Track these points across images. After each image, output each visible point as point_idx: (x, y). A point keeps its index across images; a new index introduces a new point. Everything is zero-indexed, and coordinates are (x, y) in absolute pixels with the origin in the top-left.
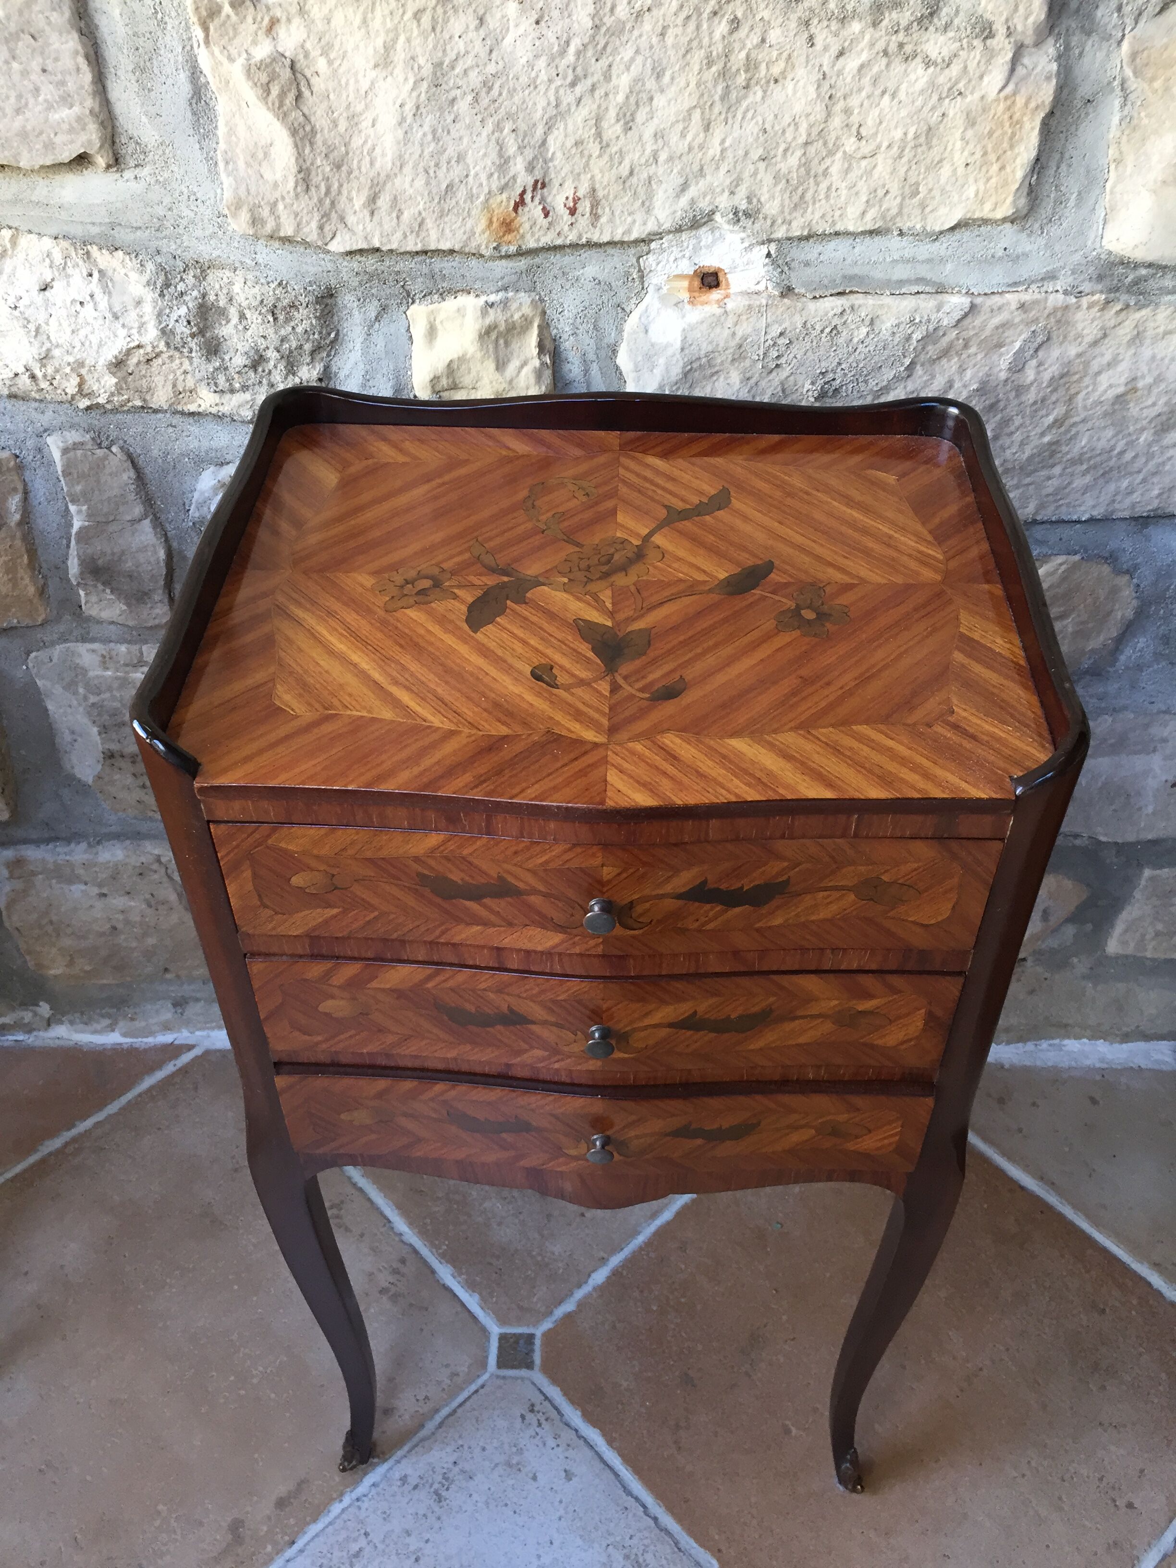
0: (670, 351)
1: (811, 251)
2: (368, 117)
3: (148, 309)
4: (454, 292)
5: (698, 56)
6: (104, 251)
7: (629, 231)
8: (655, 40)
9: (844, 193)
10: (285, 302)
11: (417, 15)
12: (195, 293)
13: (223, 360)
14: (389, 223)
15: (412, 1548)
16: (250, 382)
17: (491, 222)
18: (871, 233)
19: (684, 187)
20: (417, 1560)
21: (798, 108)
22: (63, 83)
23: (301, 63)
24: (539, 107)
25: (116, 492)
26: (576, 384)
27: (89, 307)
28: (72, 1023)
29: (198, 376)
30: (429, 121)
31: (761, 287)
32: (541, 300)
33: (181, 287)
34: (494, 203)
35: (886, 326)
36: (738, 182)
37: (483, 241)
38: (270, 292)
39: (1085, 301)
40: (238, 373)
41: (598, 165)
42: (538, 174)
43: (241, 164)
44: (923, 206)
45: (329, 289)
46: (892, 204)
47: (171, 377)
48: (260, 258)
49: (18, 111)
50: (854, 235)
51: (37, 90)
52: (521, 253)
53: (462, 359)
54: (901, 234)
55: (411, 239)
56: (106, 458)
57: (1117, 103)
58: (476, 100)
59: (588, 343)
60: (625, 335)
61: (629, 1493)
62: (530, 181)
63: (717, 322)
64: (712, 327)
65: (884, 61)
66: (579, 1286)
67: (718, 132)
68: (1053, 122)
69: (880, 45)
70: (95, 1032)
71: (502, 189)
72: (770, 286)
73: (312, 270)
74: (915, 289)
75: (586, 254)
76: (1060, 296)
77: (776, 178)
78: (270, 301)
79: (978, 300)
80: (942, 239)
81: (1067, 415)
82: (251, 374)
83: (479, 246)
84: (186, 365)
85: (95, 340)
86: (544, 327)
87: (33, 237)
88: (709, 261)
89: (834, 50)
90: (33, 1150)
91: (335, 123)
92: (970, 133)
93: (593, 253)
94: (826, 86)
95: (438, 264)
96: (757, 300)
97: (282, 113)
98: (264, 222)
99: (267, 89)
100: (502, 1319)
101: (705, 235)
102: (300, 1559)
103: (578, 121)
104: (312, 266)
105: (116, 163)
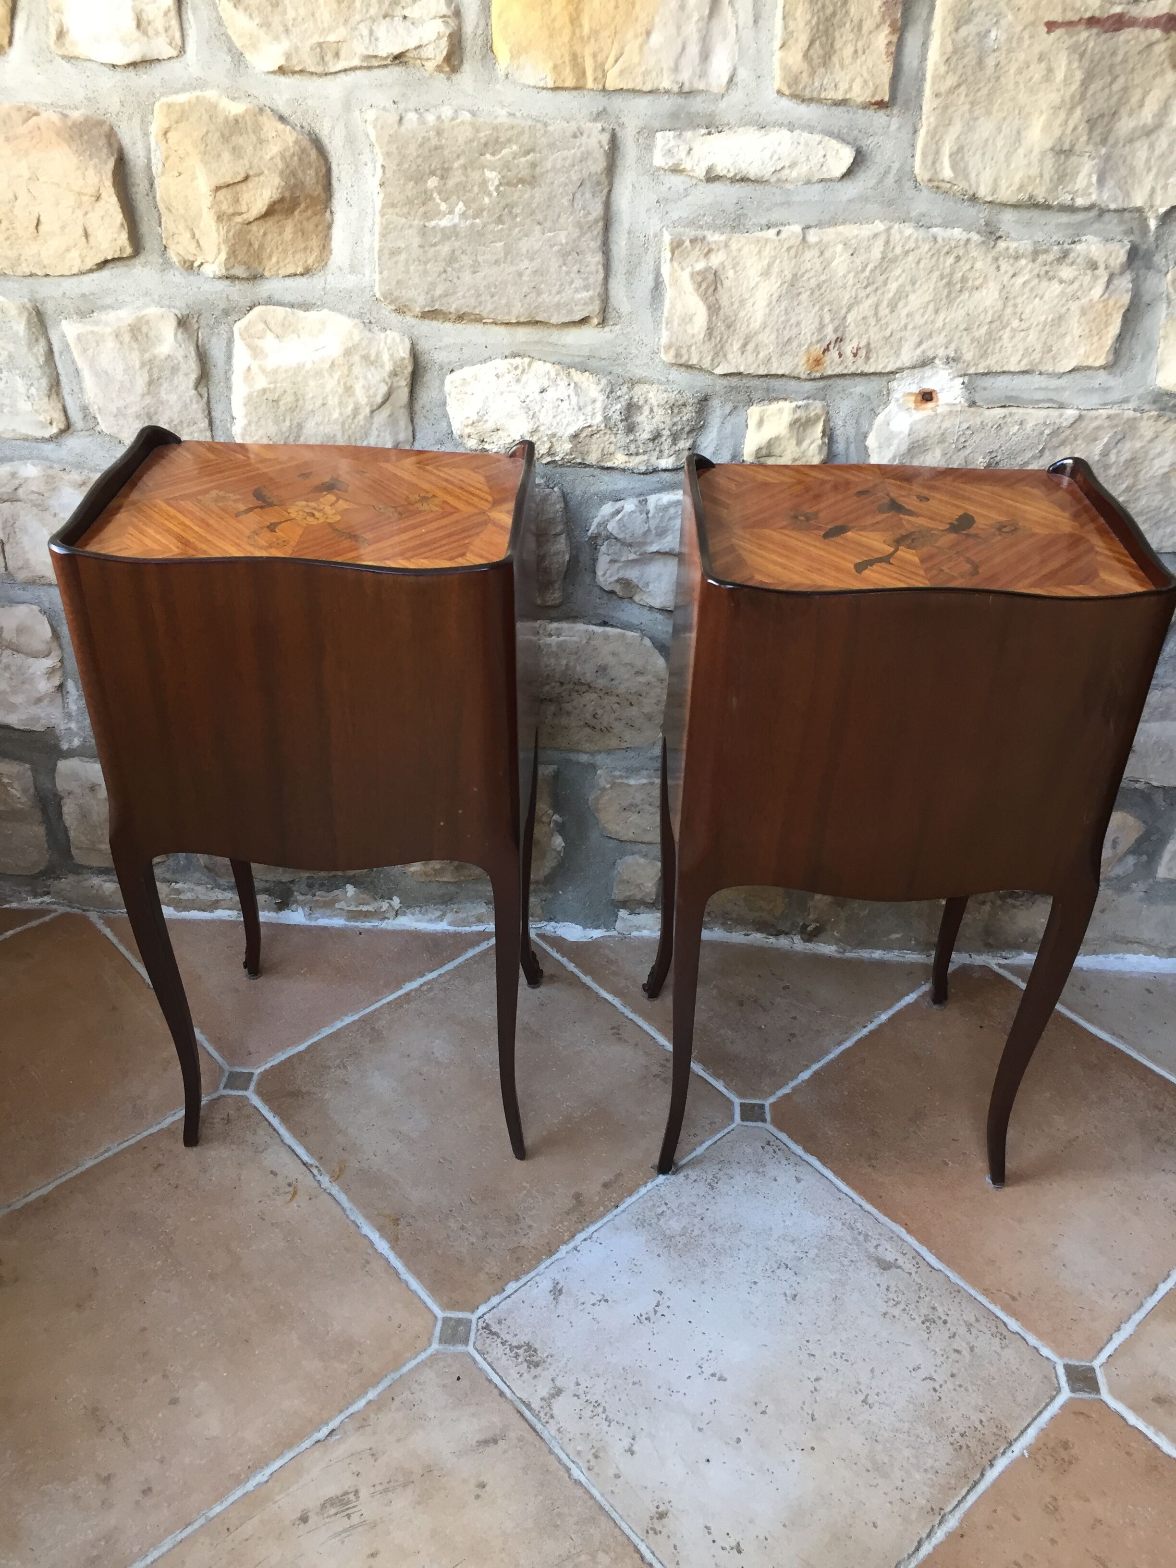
0: (902, 436)
1: (988, 382)
2: (751, 301)
3: (599, 405)
4: (777, 399)
5: (936, 274)
6: (579, 371)
7: (885, 367)
8: (913, 265)
9: (1010, 350)
10: (680, 403)
11: (789, 249)
12: (627, 397)
13: (636, 435)
14: (751, 359)
15: (698, 1213)
16: (649, 450)
17: (809, 359)
18: (1024, 372)
19: (920, 344)
21: (988, 303)
22: (587, 279)
23: (720, 272)
24: (846, 298)
25: (551, 516)
26: (840, 456)
27: (566, 403)
28: (413, 914)
29: (619, 445)
30: (784, 304)
31: (957, 401)
32: (828, 406)
33: (619, 393)
34: (812, 349)
35: (1029, 426)
36: (950, 342)
37: (802, 370)
38: (673, 396)
39: (1145, 415)
40: (643, 443)
41: (872, 331)
42: (839, 334)
43: (676, 323)
44: (1054, 358)
45: (706, 396)
46: (1036, 356)
47: (602, 445)
48: (671, 378)
49: (558, 293)
50: (1013, 373)
51: (572, 282)
52: (822, 378)
53: (777, 438)
54: (1040, 374)
55: (762, 367)
56: (550, 494)
57: (1165, 306)
58: (812, 294)
59: (851, 431)
60: (875, 427)
61: (840, 1191)
62: (835, 337)
63: (931, 419)
64: (928, 422)
65: (1037, 280)
66: (792, 1080)
67: (942, 316)
68: (1129, 314)
69: (1036, 272)
70: (430, 921)
71: (818, 342)
72: (963, 400)
74: (1046, 405)
75: (858, 379)
76: (1131, 412)
77: (973, 341)
78: (671, 402)
79: (1084, 413)
80: (1064, 377)
81: (1134, 485)
82: (651, 444)
83: (799, 373)
84: (613, 439)
85: (565, 422)
86: (827, 421)
87: (541, 363)
88: (928, 386)
89: (1011, 273)
90: (399, 987)
91: (732, 304)
92: (1083, 319)
93: (863, 378)
94: (1004, 292)
95: (774, 383)
96: (955, 409)
97: (705, 298)
98: (681, 356)
99: (700, 285)
100: (741, 1095)
101: (928, 371)
102: (624, 1214)
103: (866, 306)
104: (701, 382)
105: (603, 322)
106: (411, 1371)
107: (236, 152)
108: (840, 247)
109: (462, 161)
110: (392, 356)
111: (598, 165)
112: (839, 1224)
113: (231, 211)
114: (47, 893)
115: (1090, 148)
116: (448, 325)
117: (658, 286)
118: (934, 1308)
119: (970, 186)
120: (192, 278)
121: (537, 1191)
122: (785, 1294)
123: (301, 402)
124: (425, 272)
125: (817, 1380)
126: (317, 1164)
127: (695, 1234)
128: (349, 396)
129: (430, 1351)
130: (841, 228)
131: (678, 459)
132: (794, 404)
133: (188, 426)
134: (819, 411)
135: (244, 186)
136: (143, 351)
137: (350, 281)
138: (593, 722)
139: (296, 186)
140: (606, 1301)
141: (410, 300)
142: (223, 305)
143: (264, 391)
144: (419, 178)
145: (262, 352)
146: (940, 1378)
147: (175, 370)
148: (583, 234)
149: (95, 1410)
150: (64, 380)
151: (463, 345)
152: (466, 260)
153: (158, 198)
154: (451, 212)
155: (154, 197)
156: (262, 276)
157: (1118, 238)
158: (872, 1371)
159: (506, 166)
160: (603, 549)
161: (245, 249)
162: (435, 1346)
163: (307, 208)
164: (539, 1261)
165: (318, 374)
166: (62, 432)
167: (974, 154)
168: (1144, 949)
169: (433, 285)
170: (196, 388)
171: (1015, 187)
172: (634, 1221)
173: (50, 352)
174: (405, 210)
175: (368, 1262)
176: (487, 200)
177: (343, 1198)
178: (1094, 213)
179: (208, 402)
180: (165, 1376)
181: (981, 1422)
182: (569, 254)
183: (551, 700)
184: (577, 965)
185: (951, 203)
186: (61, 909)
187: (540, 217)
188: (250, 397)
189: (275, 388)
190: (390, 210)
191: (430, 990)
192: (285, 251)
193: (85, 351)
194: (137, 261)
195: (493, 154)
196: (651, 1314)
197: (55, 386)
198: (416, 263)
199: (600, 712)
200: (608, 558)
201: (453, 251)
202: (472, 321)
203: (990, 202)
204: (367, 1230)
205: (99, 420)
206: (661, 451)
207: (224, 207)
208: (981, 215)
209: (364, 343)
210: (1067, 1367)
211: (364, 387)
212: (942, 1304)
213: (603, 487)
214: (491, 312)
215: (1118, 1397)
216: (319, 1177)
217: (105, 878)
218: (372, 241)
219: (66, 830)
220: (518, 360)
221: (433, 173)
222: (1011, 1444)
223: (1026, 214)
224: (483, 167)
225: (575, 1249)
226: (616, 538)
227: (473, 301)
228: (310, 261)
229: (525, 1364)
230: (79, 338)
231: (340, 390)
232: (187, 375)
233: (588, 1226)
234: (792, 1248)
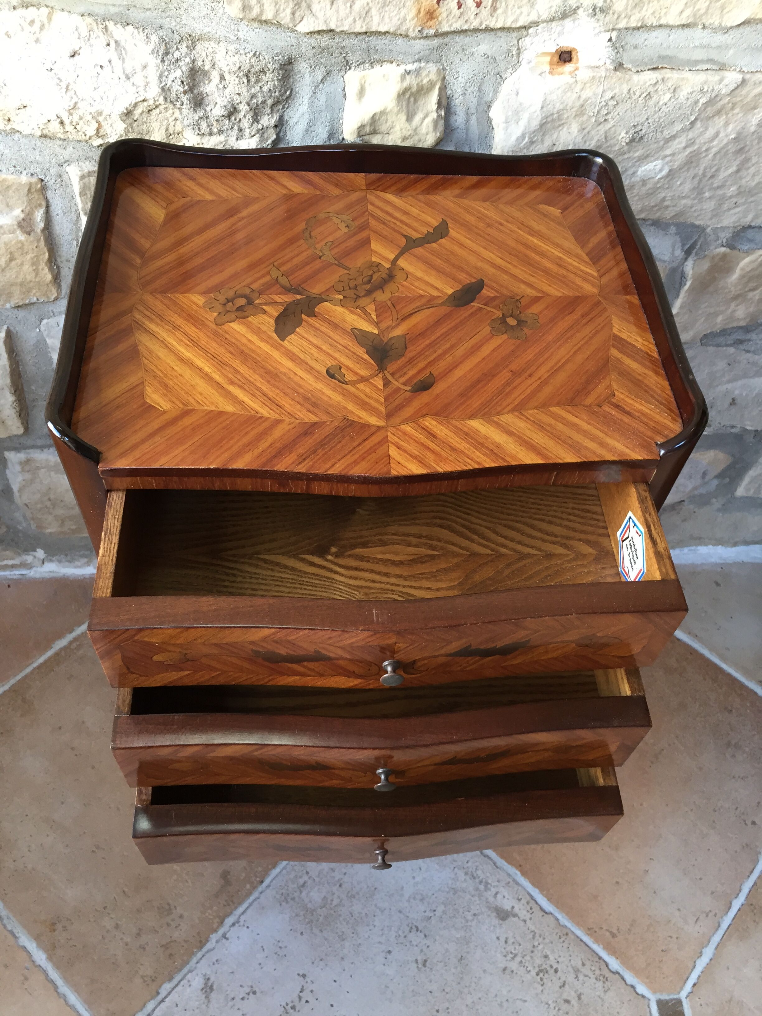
0: (533, 110)
1: (640, 38)
3: (152, 72)
4: (380, 62)
6: (118, 26)
7: (516, 21)
10: (257, 68)
12: (188, 60)
13: (206, 111)
14: (343, 10)
15: (337, 879)
16: (225, 128)
17: (419, 12)
18: (685, 26)
20: (340, 886)
26: (459, 130)
27: (107, 69)
28: (59, 561)
29: (186, 122)
31: (601, 63)
32: (444, 69)
33: (177, 55)
35: (683, 94)
37: (411, 26)
38: (246, 61)
40: (217, 120)
44: (723, 8)
45: (290, 59)
47: (165, 122)
48: (241, 35)
50: (671, 27)
52: (437, 35)
53: (383, 113)
54: (704, 27)
55: (359, 23)
59: (472, 101)
60: (501, 95)
63: (568, 87)
64: (565, 92)
70: (77, 567)
72: (608, 62)
73: (280, 44)
74: (705, 67)
75: (481, 36)
78: (246, 68)
79: (748, 76)
80: (731, 32)
82: (226, 122)
83: (408, 29)
84: (177, 114)
85: (111, 95)
86: (443, 89)
87: (65, 13)
88: (566, 43)
90: (48, 647)
93: (487, 35)
95: (374, 41)
96: (598, 73)
98: (250, 8)
101: (569, 24)
102: (268, 891)
104: (281, 41)
112: (461, 875)
118: (546, 957)
122: (417, 961)
127: (335, 903)
131: (262, 139)
132: (402, 68)
140: (254, 993)
164: (191, 955)
172: (278, 897)
175: (26, 978)
191: (79, 647)
196: (296, 1003)
204: (24, 939)
206: (240, 130)
210: (659, 1003)
212: (553, 951)
225: (224, 936)
233: (236, 908)
234: (422, 908)
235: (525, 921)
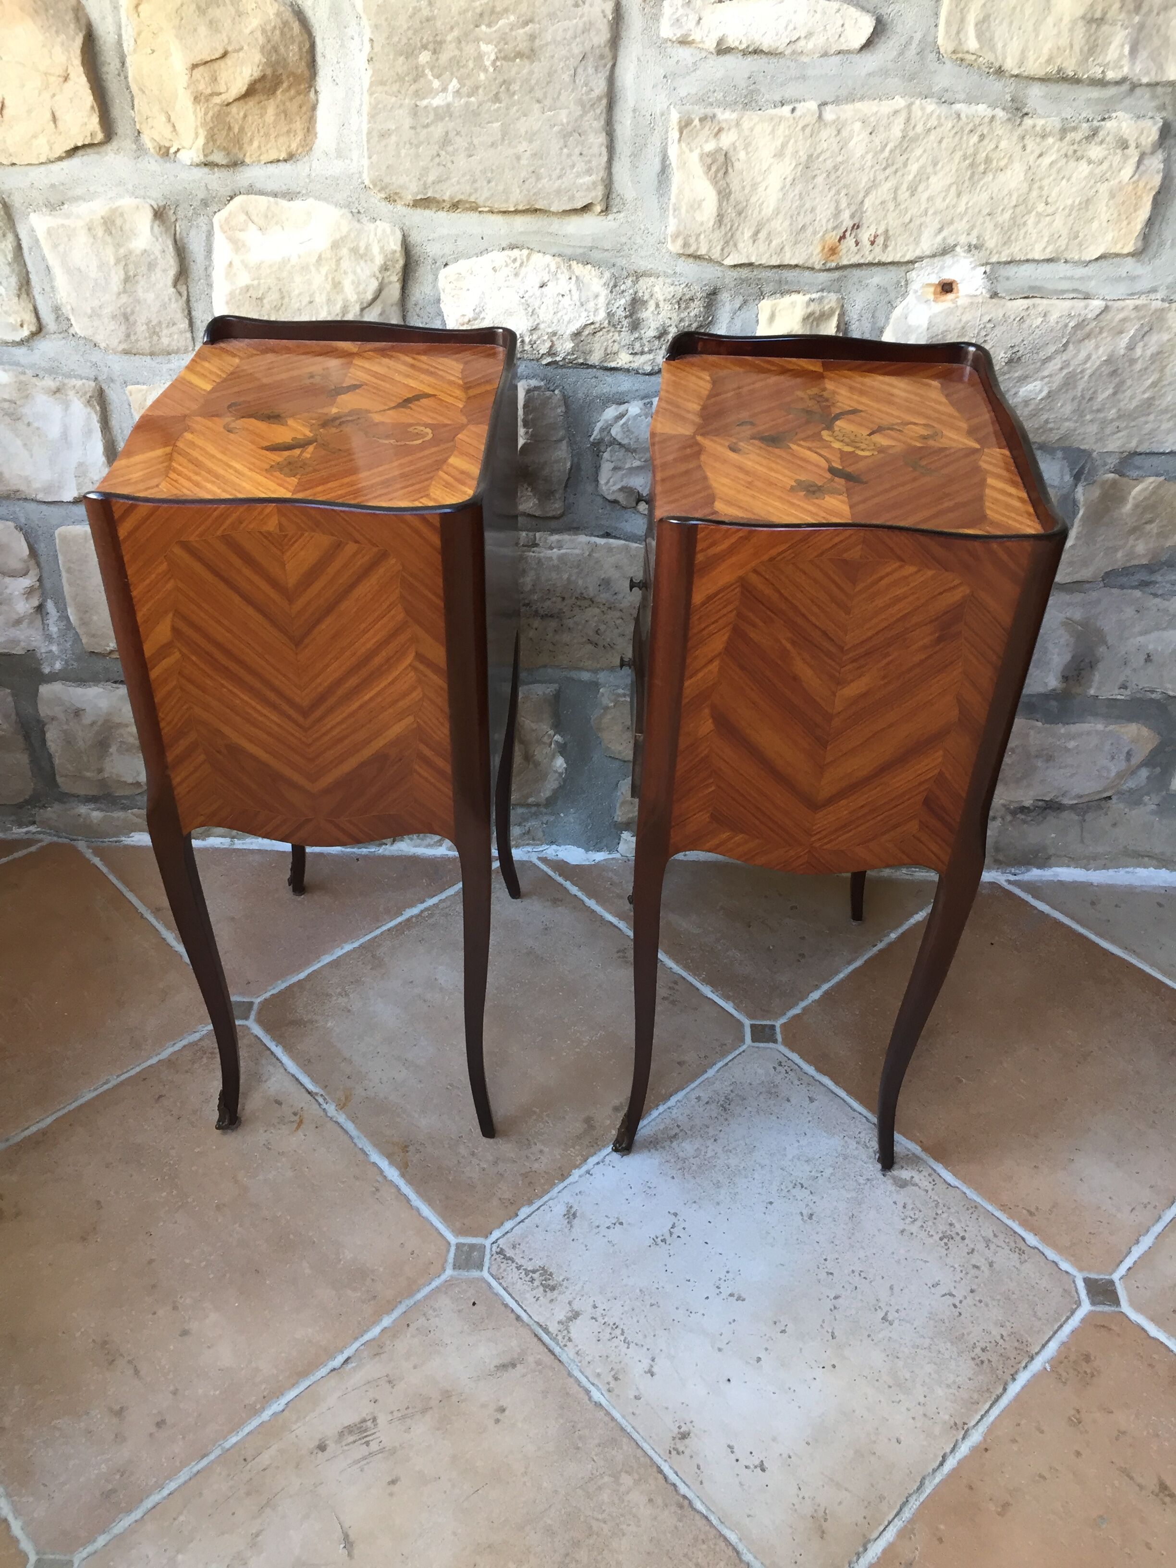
0: (920, 331)
1: (1011, 270)
2: (764, 185)
3: (602, 301)
4: (790, 292)
5: (958, 155)
6: (580, 264)
7: (904, 256)
8: (935, 145)
9: (1034, 236)
10: (688, 297)
11: (804, 128)
12: (631, 291)
13: (640, 333)
14: (763, 248)
17: (824, 248)
18: (1049, 260)
19: (941, 230)
21: (1013, 185)
22: (590, 161)
23: (731, 153)
24: (864, 181)
25: (552, 419)
27: (567, 298)
28: (411, 839)
29: (623, 343)
30: (799, 187)
31: (978, 293)
32: (843, 298)
33: (623, 287)
34: (827, 237)
35: (1053, 318)
36: (972, 228)
37: (817, 261)
38: (680, 290)
39: (1173, 306)
40: (648, 341)
41: (891, 216)
42: (856, 220)
43: (683, 210)
44: (1080, 245)
45: (715, 289)
46: (1062, 243)
47: (605, 344)
48: (678, 270)
49: (559, 177)
50: (1037, 262)
51: (573, 166)
52: (838, 268)
54: (1066, 262)
55: (774, 257)
56: (550, 398)
58: (828, 176)
59: (867, 325)
60: (892, 321)
62: (851, 224)
63: (950, 312)
64: (947, 316)
65: (1065, 160)
66: (802, 1000)
67: (964, 199)
68: (1159, 197)
69: (1063, 152)
70: (429, 846)
71: (834, 229)
72: (984, 291)
73: (709, 276)
74: (1071, 296)
75: (875, 269)
76: (1159, 303)
77: (996, 226)
78: (678, 296)
79: (1110, 303)
80: (1090, 265)
81: (1160, 380)
82: (657, 342)
83: (814, 263)
84: (616, 337)
85: (566, 318)
86: (842, 315)
87: (541, 255)
88: (947, 276)
89: (1037, 152)
90: (400, 913)
91: (743, 188)
92: (1111, 202)
93: (879, 269)
94: (1030, 174)
95: (787, 274)
96: (976, 300)
97: (714, 181)
98: (689, 246)
99: (709, 168)
100: (750, 1016)
101: (948, 259)
103: (884, 190)
104: (710, 273)
105: (606, 210)
106: (426, 1297)
107: (214, 26)
108: (858, 126)
109: (456, 33)
110: (382, 248)
111: (602, 36)
112: (853, 1144)
113: (209, 91)
114: (34, 823)
115: (1123, 16)
116: (442, 214)
117: (664, 169)
118: (951, 1225)
119: (996, 57)
120: (168, 165)
121: (548, 1115)
122: (802, 1214)
123: (286, 300)
124: (417, 156)
125: (836, 1298)
126: (322, 1092)
127: (709, 1155)
128: (338, 293)
129: (444, 1277)
130: (858, 105)
132: (808, 297)
133: (168, 326)
134: (833, 304)
135: (222, 63)
136: (118, 246)
137: (337, 168)
138: (595, 638)
139: (277, 62)
140: (621, 1224)
141: (401, 187)
142: (201, 195)
143: (247, 288)
144: (410, 53)
145: (244, 245)
146: (959, 1294)
147: (151, 266)
148: (585, 113)
149: (105, 1343)
150: (33, 277)
151: (458, 236)
152: (460, 142)
153: (130, 79)
154: (444, 90)
155: (126, 78)
156: (243, 163)
157: (1150, 114)
158: (891, 1288)
159: (503, 39)
160: (606, 455)
161: (224, 133)
162: (449, 1272)
163: (289, 87)
164: (553, 1185)
165: (305, 269)
166: (33, 335)
167: (1001, 23)
168: (1154, 862)
169: (426, 170)
170: (175, 286)
171: (1043, 59)
173: (19, 248)
174: (396, 87)
175: (377, 1190)
176: (482, 76)
177: (350, 1126)
178: (1125, 87)
179: (188, 301)
180: (175, 1308)
181: (1002, 1336)
182: (570, 134)
183: (552, 616)
184: (581, 889)
185: (976, 77)
186: (47, 839)
187: (539, 94)
188: (232, 295)
189: (259, 284)
190: (380, 88)
191: (431, 916)
192: (267, 135)
193: (55, 246)
194: (109, 148)
195: (489, 25)
196: (667, 1236)
197: (25, 285)
198: (408, 146)
199: (602, 627)
200: (612, 465)
201: (447, 133)
202: (467, 209)
203: (1016, 76)
204: (375, 1157)
205: (73, 321)
207: (201, 87)
208: (1007, 90)
209: (352, 235)
210: (1086, 1281)
211: (353, 282)
212: (960, 1221)
213: (606, 389)
214: (487, 199)
215: (1138, 1309)
216: (325, 1106)
217: (93, 806)
218: (360, 123)
219: (50, 757)
220: (516, 253)
221: (425, 47)
222: (1032, 1358)
223: (1055, 89)
224: (478, 40)
225: (588, 1172)
226: (620, 444)
227: (468, 187)
228: (294, 146)
229: (541, 1289)
230: (49, 232)
231: (328, 287)
232: (164, 271)
233: (600, 1150)
234: (807, 1168)
235: (927, 1191)
